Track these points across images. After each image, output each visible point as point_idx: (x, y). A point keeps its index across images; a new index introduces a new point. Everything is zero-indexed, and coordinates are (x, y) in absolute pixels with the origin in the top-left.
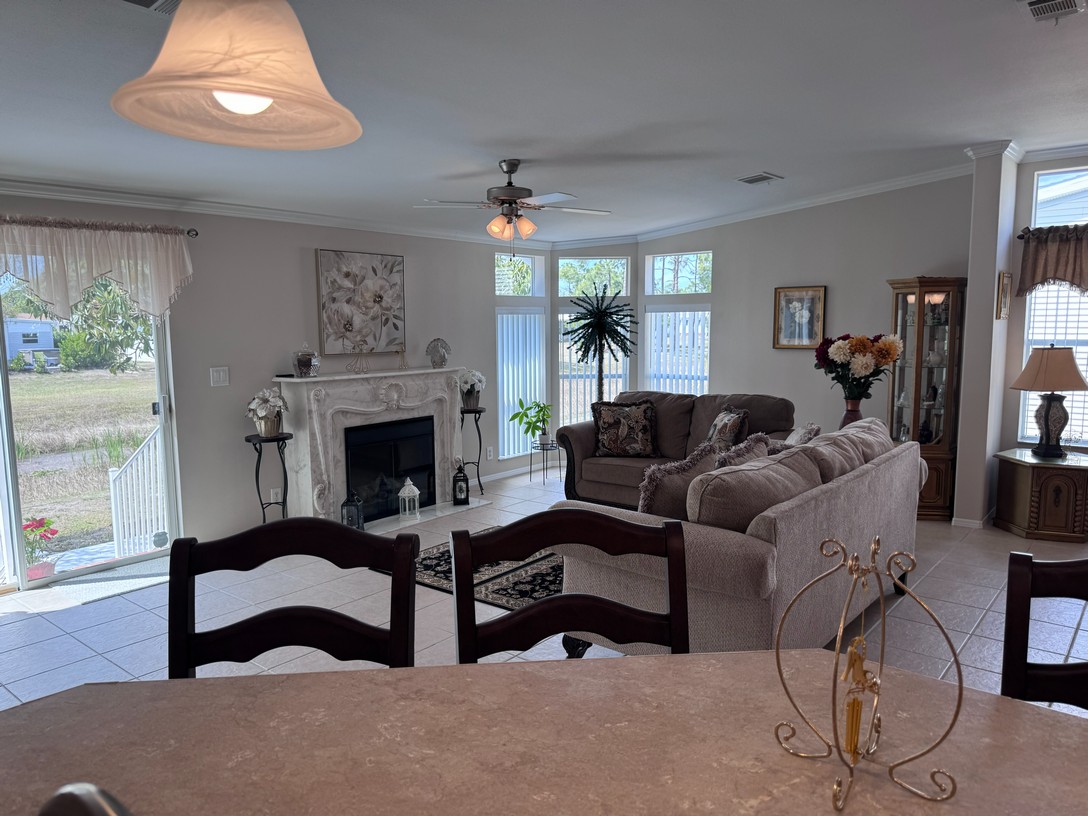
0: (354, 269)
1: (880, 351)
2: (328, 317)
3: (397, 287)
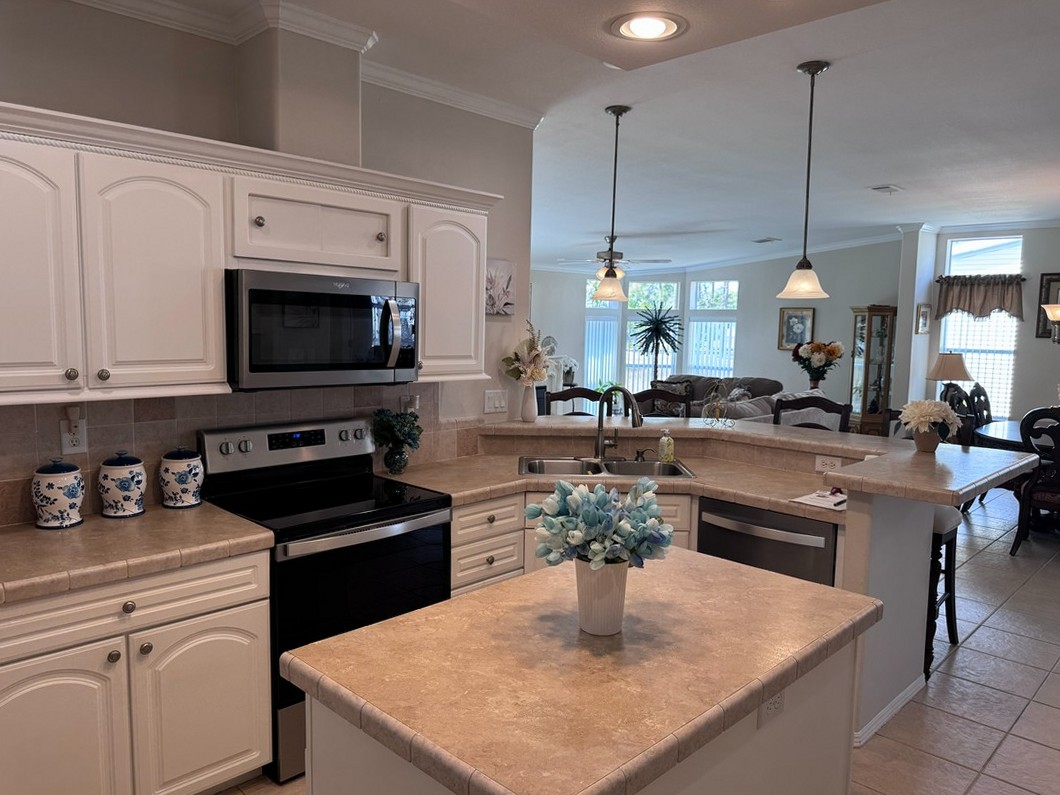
1: (829, 351)
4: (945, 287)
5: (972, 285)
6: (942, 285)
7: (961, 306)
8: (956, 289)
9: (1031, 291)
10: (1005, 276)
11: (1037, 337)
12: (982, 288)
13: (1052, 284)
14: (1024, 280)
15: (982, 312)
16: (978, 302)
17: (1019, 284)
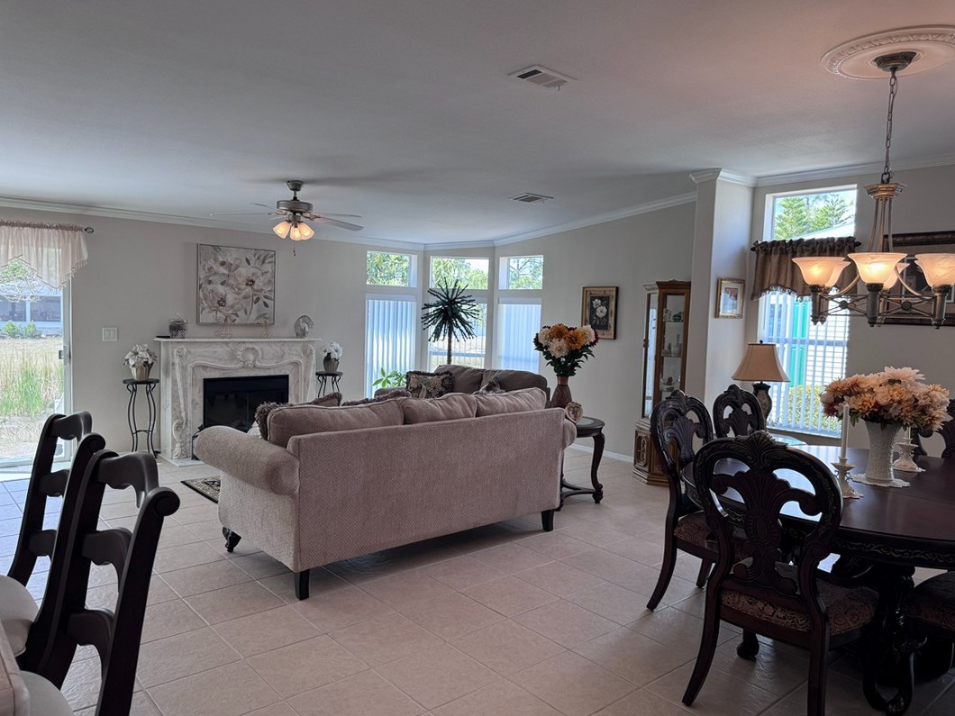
0: (230, 259)
2: (204, 295)
3: (269, 275)
4: (761, 255)
6: (758, 254)
7: (782, 282)
8: (775, 259)
14: (858, 245)
17: (852, 250)
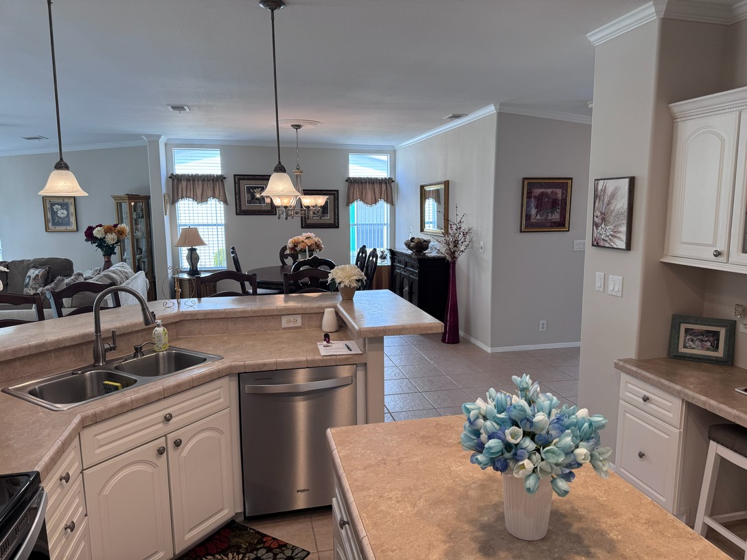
1: (119, 231)
4: (176, 181)
5: (194, 180)
6: (173, 180)
7: (188, 195)
8: (184, 183)
9: (230, 185)
10: (214, 176)
11: (237, 214)
12: (200, 182)
13: (241, 181)
14: (225, 178)
15: (202, 199)
16: (199, 192)
17: (222, 181)
